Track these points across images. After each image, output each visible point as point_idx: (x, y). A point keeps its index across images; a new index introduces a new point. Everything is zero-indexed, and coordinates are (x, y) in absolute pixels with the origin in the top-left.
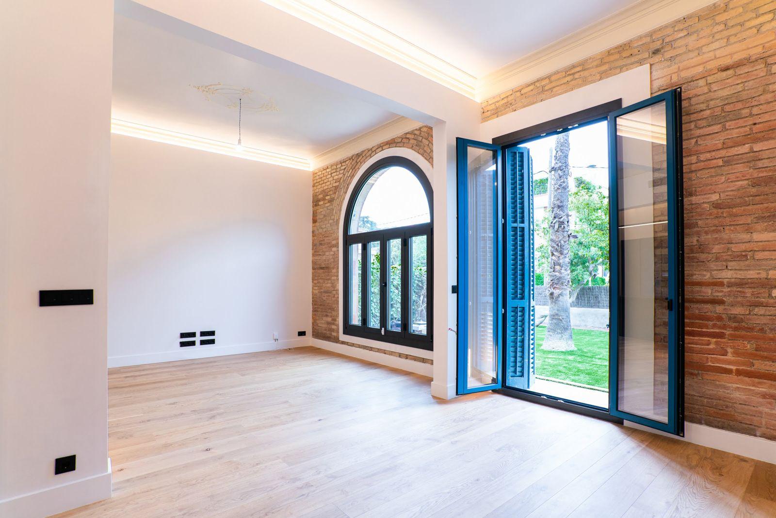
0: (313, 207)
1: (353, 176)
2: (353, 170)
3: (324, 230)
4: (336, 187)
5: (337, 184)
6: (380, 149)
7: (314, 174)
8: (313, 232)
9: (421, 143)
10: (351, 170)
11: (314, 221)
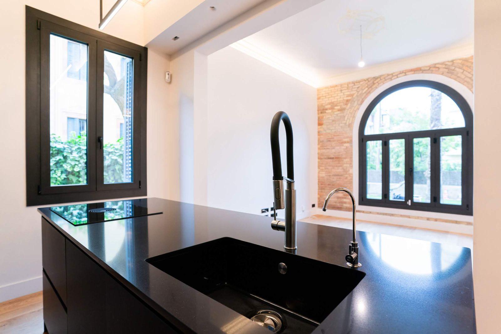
0: (318, 114)
1: (368, 93)
2: (369, 89)
3: (333, 131)
4: (348, 101)
5: (349, 98)
6: (404, 74)
7: (318, 90)
8: (319, 132)
9: (454, 71)
10: (367, 89)
11: (320, 124)
